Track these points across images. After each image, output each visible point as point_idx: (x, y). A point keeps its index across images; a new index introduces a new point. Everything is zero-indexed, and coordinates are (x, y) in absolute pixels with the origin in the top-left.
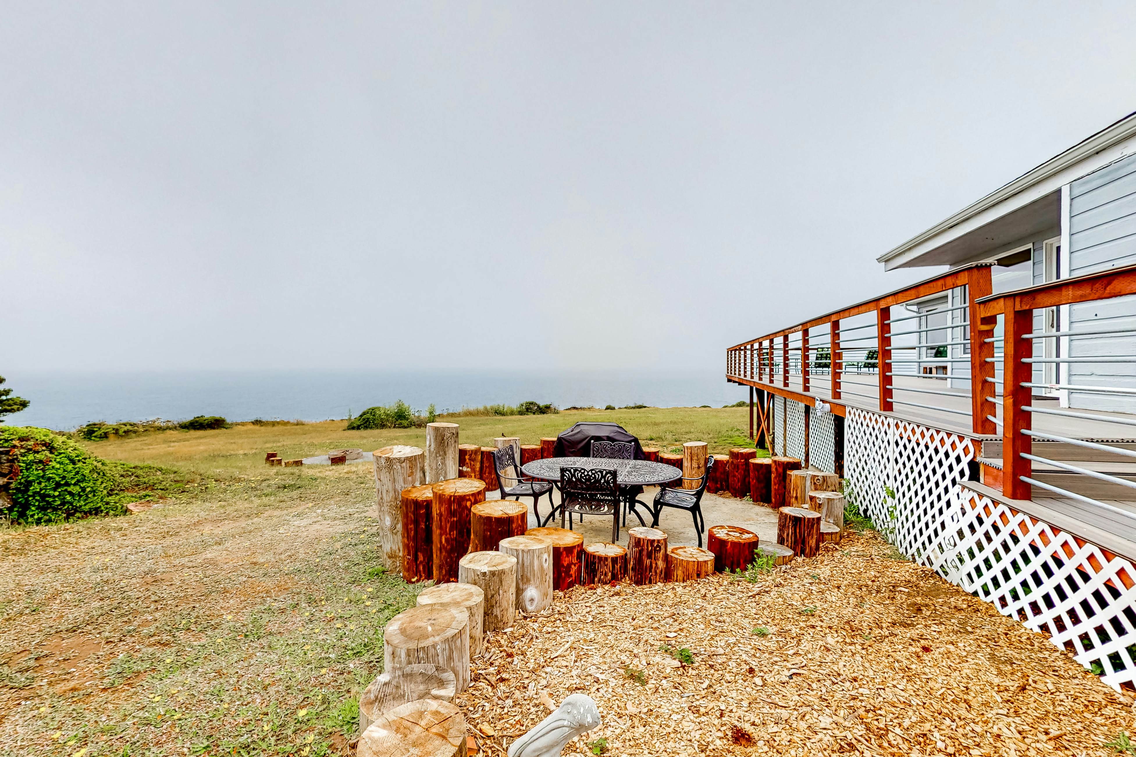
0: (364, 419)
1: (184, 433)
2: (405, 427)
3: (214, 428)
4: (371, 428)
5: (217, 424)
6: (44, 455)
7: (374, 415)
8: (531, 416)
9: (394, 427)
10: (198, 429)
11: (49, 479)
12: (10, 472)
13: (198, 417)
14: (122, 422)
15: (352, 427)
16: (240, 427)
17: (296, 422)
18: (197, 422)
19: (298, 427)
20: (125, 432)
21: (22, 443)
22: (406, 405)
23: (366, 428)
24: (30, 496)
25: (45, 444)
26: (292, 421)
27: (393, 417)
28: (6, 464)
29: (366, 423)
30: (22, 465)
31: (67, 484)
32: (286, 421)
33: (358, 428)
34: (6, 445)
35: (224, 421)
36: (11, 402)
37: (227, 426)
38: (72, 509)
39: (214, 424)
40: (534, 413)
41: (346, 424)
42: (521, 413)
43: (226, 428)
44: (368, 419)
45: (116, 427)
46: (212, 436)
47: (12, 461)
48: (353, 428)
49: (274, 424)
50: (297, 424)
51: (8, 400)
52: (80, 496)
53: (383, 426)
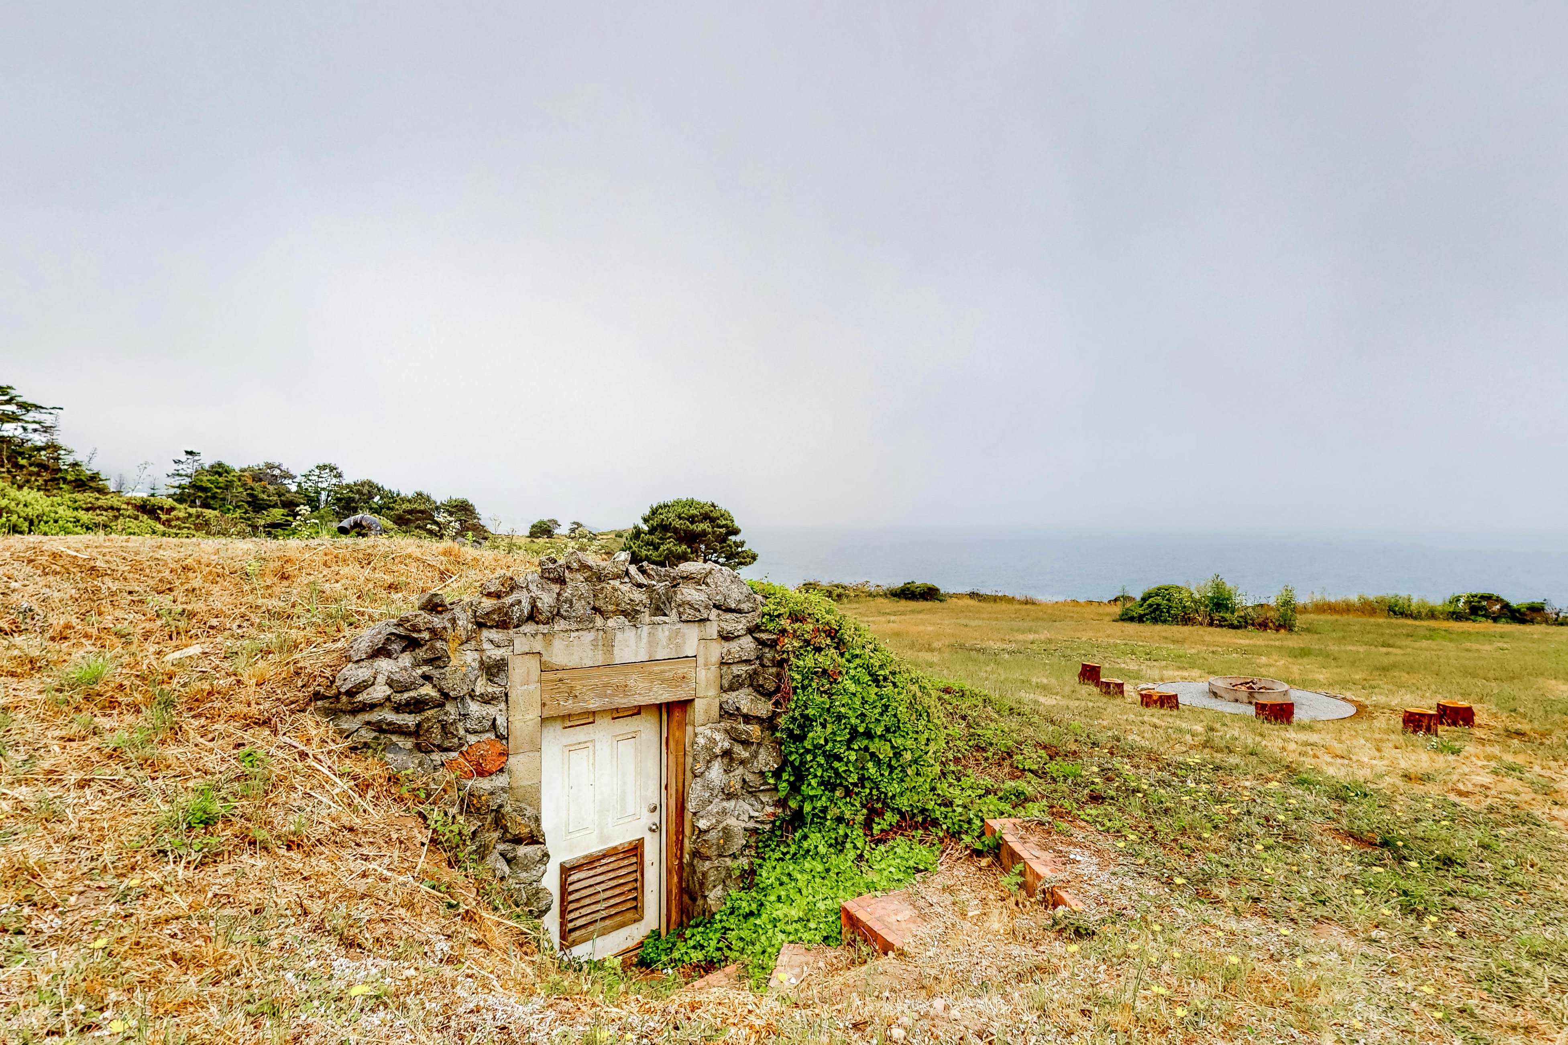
0: (1150, 606)
1: (895, 604)
2: (1232, 626)
3: (927, 600)
4: (1165, 622)
5: (930, 594)
6: (828, 658)
7: (1169, 600)
8: (1484, 626)
9: (1211, 624)
10: (910, 599)
11: (839, 717)
12: (778, 690)
13: (909, 583)
14: (834, 583)
15: (1127, 618)
16: (955, 600)
17: (1024, 598)
18: (908, 589)
19: (1028, 606)
20: (838, 596)
21: (796, 626)
22: (1229, 585)
23: (1155, 620)
24: (808, 751)
25: (832, 633)
26: (1018, 597)
27: (1206, 606)
28: (771, 670)
29: (1154, 611)
30: (797, 676)
31: (869, 735)
32: (1011, 596)
33: (1141, 619)
34: (770, 626)
35: (938, 590)
36: (745, 555)
37: (941, 598)
38: (878, 800)
39: (928, 594)
40: (1495, 620)
41: (1117, 609)
42: (1457, 616)
43: (941, 601)
44: (1158, 605)
45: (830, 589)
46: (930, 611)
47: (780, 664)
48: (1132, 619)
49: (995, 599)
50: (1026, 603)
51: (742, 552)
52: (892, 769)
53: (1187, 620)
